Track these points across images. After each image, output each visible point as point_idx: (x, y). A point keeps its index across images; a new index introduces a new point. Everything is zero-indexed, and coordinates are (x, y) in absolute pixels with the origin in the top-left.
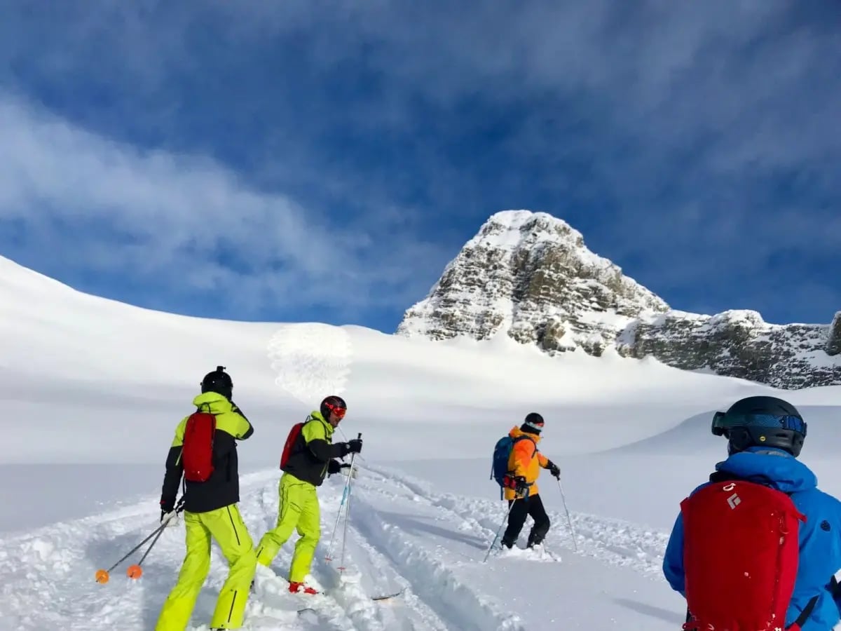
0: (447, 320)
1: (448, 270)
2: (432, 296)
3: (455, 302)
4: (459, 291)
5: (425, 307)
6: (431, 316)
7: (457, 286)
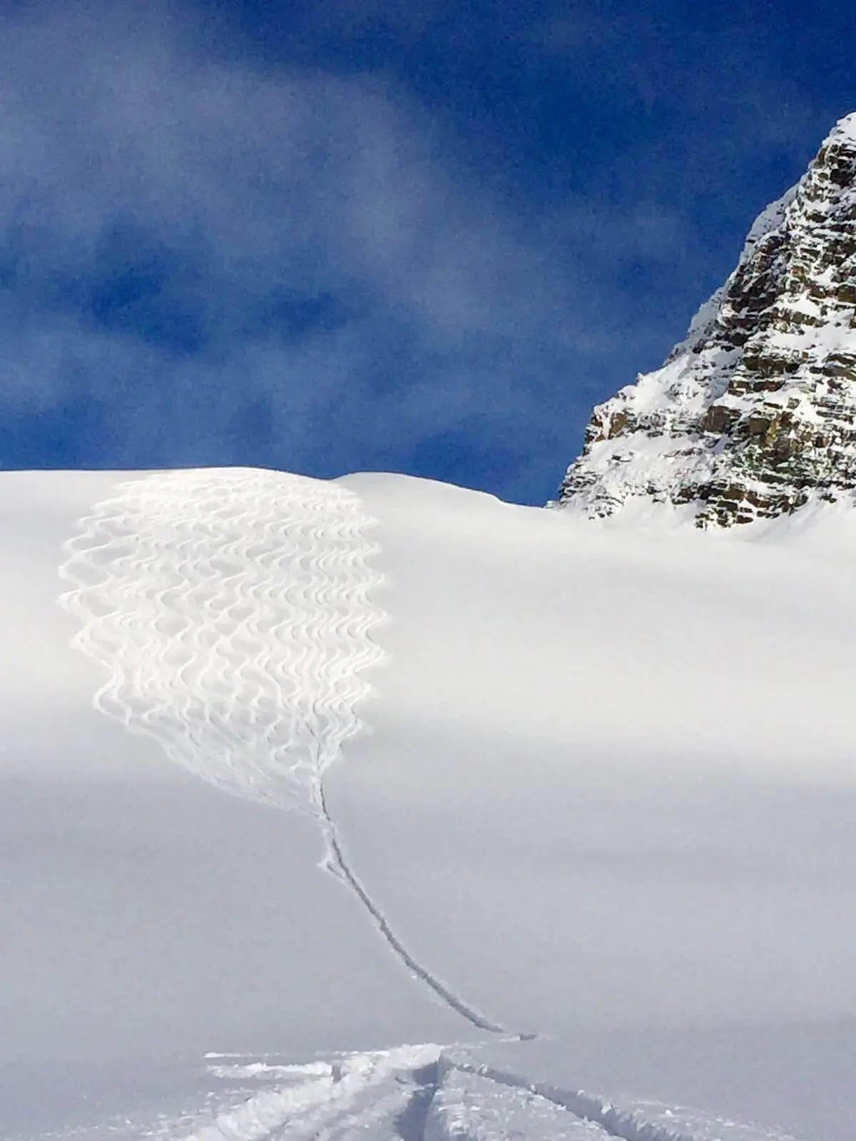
0: (763, 443)
1: (763, 242)
2: (697, 350)
3: (793, 368)
4: (811, 321)
5: (674, 394)
6: (697, 429)
7: (803, 304)
